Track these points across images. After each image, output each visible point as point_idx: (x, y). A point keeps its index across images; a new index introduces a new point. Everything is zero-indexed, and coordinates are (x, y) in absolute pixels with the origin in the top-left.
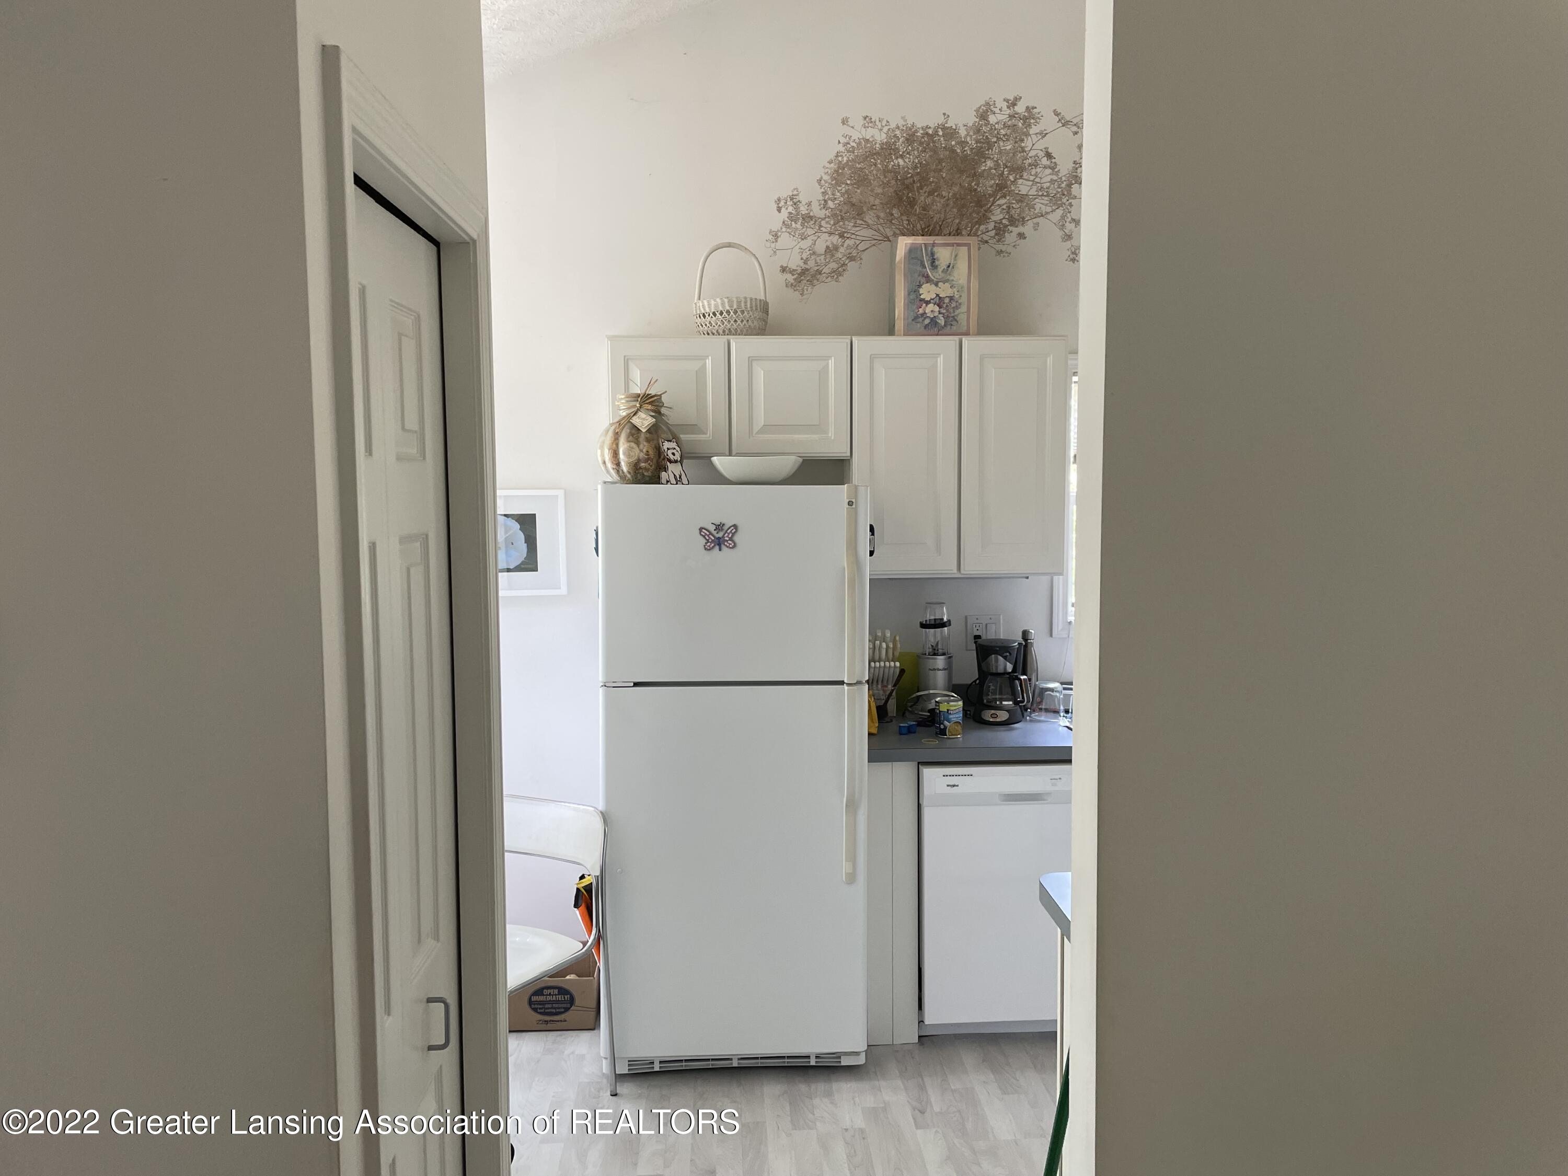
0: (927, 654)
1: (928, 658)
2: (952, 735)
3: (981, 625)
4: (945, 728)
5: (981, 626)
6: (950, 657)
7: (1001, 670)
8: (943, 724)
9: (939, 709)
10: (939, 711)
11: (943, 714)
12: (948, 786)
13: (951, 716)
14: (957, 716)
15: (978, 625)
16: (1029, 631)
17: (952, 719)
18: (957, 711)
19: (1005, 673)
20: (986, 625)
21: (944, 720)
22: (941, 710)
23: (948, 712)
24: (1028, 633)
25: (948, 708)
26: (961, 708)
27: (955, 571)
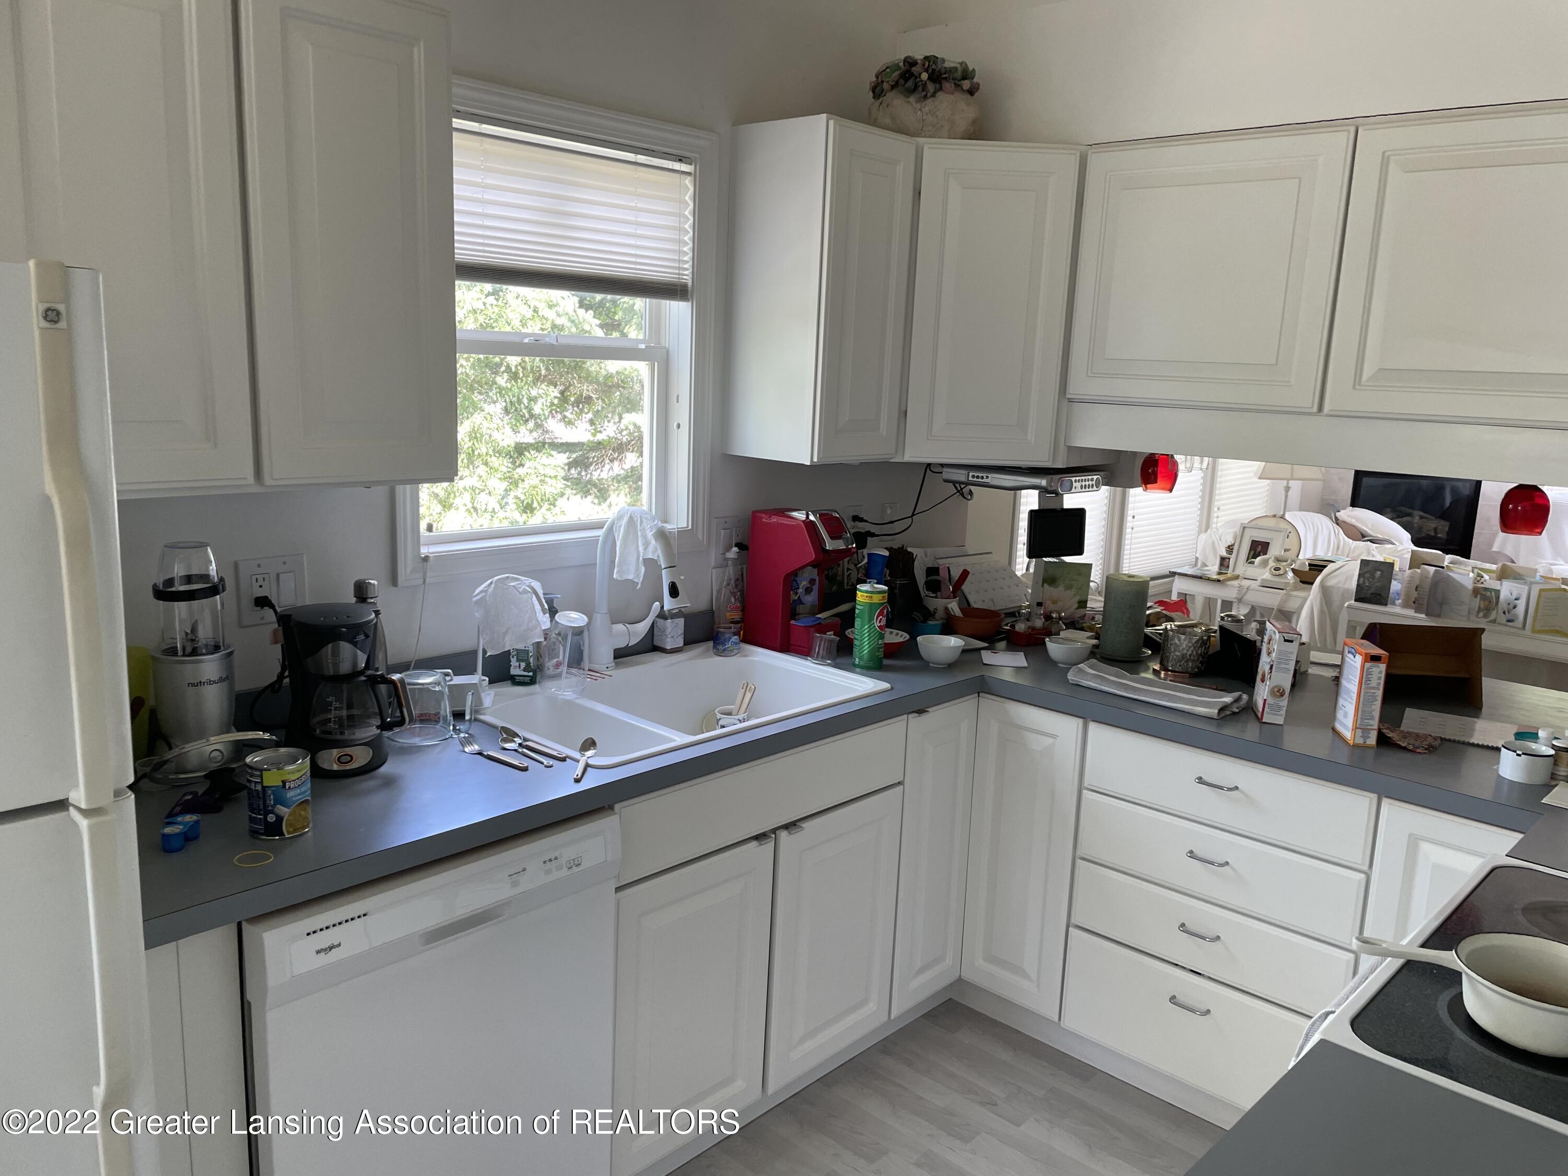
0: (180, 652)
1: (183, 662)
2: (295, 830)
3: (266, 576)
4: (280, 819)
5: (266, 579)
6: (231, 653)
7: (345, 668)
8: (272, 812)
9: (262, 782)
10: (264, 788)
11: (273, 792)
12: (318, 952)
13: (290, 794)
14: (303, 789)
15: (260, 577)
16: (365, 583)
17: (294, 799)
18: (299, 782)
19: (356, 674)
20: (278, 575)
21: (275, 804)
22: (265, 785)
23: (284, 786)
24: (366, 587)
25: (283, 779)
26: (309, 772)
27: (251, 480)
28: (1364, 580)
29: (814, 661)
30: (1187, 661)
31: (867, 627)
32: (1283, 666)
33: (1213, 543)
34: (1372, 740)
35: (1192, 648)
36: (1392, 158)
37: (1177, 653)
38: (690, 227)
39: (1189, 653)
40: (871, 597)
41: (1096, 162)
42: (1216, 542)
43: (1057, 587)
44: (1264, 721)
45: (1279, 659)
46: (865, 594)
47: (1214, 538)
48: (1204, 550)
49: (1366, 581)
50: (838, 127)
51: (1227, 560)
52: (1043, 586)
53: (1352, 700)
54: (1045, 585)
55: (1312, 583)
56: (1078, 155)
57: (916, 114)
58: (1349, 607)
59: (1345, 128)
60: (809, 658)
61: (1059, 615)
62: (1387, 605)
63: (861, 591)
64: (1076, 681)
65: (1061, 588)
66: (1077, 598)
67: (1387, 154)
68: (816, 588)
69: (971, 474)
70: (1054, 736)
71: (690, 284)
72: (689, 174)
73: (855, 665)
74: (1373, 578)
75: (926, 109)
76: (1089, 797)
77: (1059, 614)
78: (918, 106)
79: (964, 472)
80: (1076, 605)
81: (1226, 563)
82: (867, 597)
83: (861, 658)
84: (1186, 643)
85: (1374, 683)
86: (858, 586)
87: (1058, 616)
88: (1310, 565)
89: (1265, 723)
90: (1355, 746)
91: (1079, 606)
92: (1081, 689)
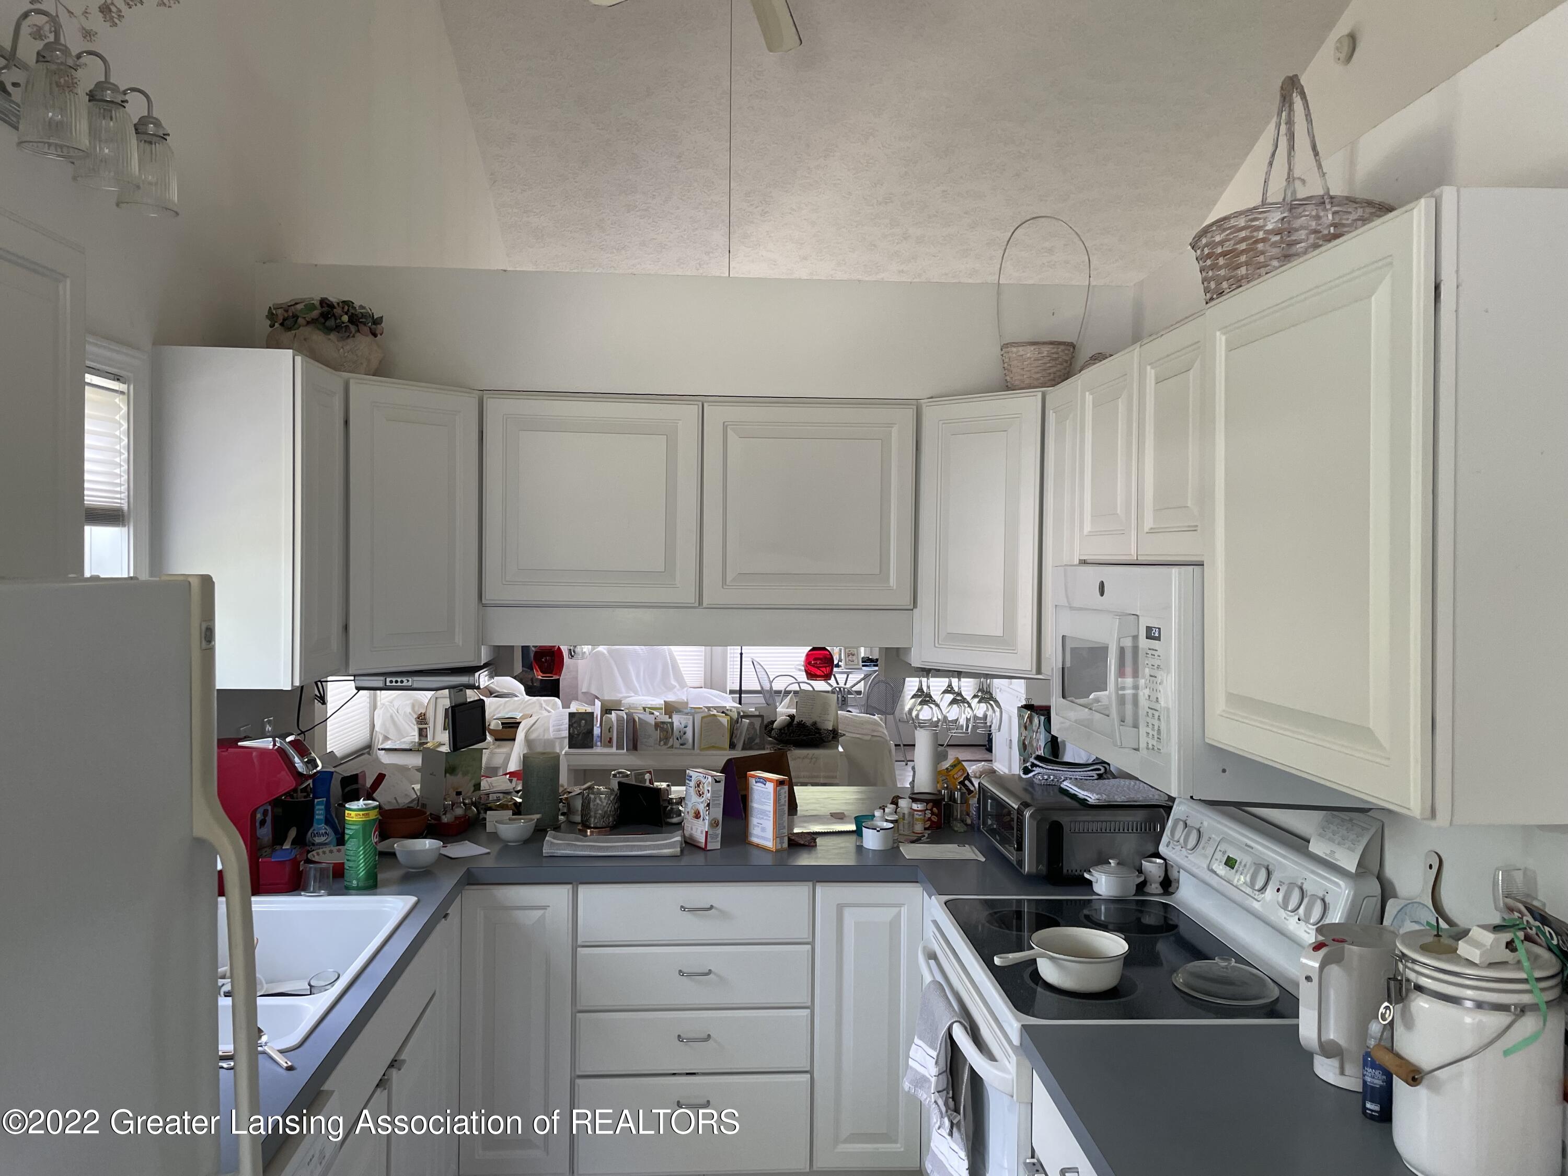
28: (573, 730)
29: (308, 894)
30: (608, 817)
31: (361, 848)
32: (716, 802)
33: (392, 716)
34: (786, 845)
35: (611, 805)
36: (728, 427)
37: (600, 812)
38: (124, 448)
39: (609, 810)
40: (367, 814)
41: (492, 404)
42: (394, 715)
43: (457, 775)
44: (708, 848)
45: (713, 797)
46: (361, 813)
47: (391, 711)
48: (384, 724)
49: (575, 730)
50: (304, 363)
51: (425, 730)
52: (445, 776)
53: (770, 817)
54: (448, 775)
55: (514, 740)
56: (477, 397)
57: (339, 350)
58: (566, 754)
59: (695, 403)
60: (302, 893)
61: (472, 801)
62: (593, 747)
63: (350, 809)
64: (552, 853)
65: (460, 775)
66: (473, 782)
67: (726, 424)
68: (269, 819)
69: (388, 680)
70: (544, 908)
71: (125, 507)
72: (122, 393)
73: (347, 888)
74: (580, 726)
75: (348, 347)
76: (582, 953)
77: (472, 799)
78: (340, 344)
79: (382, 678)
80: (472, 789)
81: (424, 733)
82: (363, 815)
83: (358, 880)
84: (606, 801)
85: (783, 801)
86: (347, 806)
87: (470, 801)
88: (503, 724)
89: (709, 850)
90: (777, 851)
91: (475, 788)
92: (557, 859)
